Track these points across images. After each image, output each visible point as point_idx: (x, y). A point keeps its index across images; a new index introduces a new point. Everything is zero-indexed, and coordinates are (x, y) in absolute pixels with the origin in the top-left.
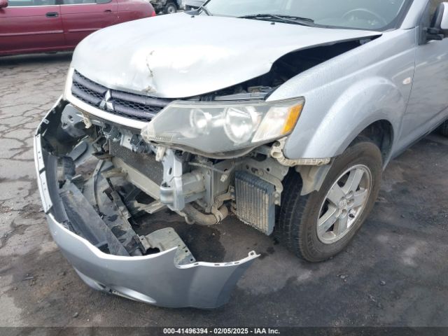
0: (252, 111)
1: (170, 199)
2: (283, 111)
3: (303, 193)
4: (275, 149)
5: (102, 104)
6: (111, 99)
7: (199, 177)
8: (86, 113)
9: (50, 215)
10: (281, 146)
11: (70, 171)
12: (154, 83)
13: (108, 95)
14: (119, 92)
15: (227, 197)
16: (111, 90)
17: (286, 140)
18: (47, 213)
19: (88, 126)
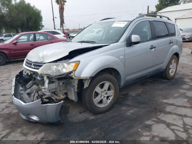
0: (65, 65)
1: (45, 90)
2: (74, 64)
3: (84, 88)
4: (72, 74)
5: (31, 67)
6: (34, 65)
7: (54, 84)
8: (28, 70)
9: (13, 96)
10: (73, 73)
11: (25, 89)
12: (43, 60)
13: (33, 64)
14: (35, 63)
15: (65, 91)
16: (34, 63)
17: (75, 72)
18: (12, 96)
19: (29, 74)
